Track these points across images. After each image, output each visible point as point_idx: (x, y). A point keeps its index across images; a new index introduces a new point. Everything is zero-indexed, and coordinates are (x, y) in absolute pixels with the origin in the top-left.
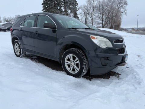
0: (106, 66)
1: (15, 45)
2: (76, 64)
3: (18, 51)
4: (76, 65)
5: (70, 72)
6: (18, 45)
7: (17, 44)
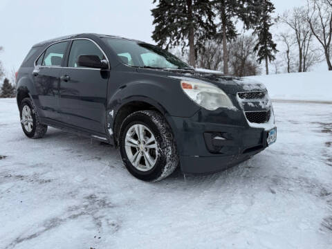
0: (218, 153)
1: (24, 109)
2: (150, 149)
3: (29, 124)
4: (150, 153)
5: (133, 164)
6: (29, 110)
7: (28, 107)
